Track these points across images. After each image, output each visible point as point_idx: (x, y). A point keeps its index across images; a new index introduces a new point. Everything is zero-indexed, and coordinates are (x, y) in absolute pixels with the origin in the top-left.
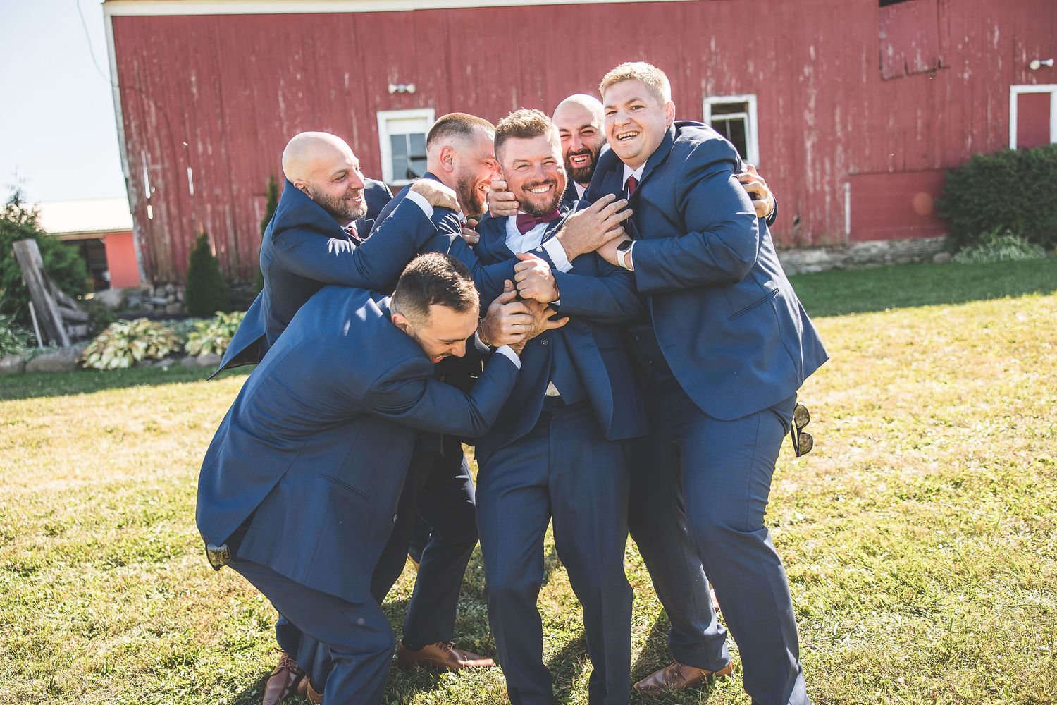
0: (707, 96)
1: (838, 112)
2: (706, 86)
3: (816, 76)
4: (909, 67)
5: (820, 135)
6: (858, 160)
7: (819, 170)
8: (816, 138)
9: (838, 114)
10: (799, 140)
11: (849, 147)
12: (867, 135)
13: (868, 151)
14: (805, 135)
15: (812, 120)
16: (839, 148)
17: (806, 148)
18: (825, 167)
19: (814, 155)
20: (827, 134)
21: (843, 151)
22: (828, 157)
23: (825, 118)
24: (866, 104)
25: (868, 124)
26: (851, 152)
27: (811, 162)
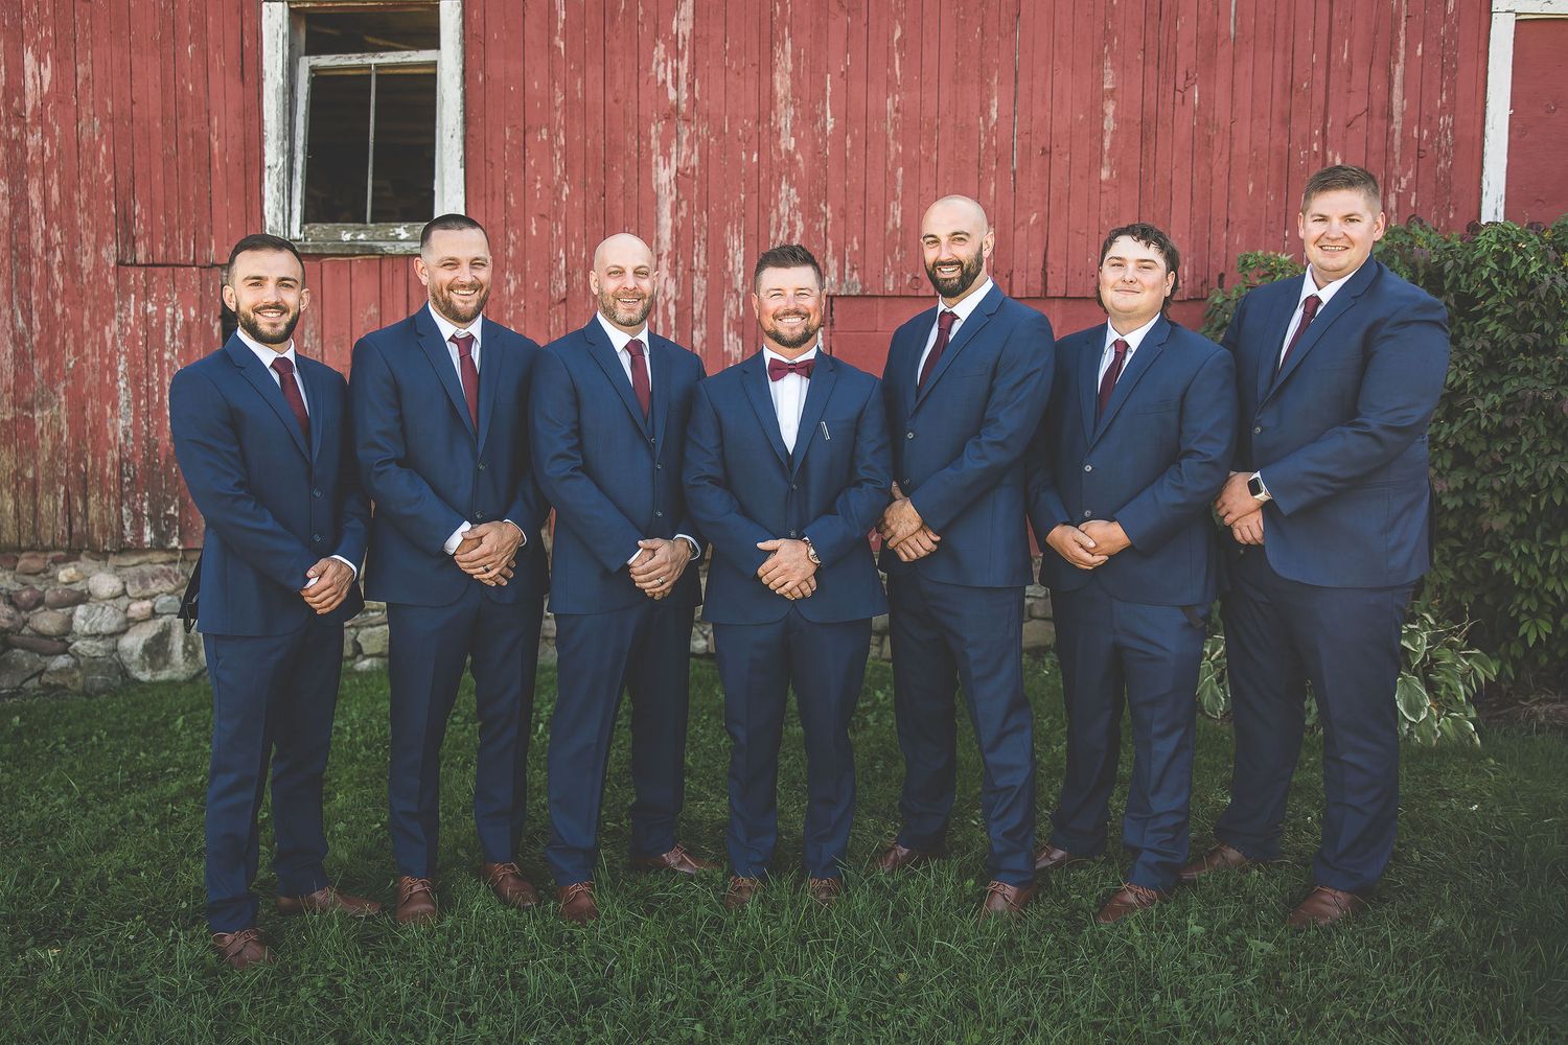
5: (712, 140)
6: (858, 243)
7: (704, 276)
8: (693, 152)
9: (786, 64)
10: (629, 156)
11: (823, 194)
12: (897, 150)
13: (898, 213)
14: (654, 137)
15: (683, 85)
16: (784, 195)
17: (654, 187)
18: (727, 265)
19: (685, 215)
20: (739, 140)
21: (800, 207)
22: (739, 225)
23: (731, 77)
24: (898, 34)
25: (901, 109)
26: (832, 211)
27: (671, 239)
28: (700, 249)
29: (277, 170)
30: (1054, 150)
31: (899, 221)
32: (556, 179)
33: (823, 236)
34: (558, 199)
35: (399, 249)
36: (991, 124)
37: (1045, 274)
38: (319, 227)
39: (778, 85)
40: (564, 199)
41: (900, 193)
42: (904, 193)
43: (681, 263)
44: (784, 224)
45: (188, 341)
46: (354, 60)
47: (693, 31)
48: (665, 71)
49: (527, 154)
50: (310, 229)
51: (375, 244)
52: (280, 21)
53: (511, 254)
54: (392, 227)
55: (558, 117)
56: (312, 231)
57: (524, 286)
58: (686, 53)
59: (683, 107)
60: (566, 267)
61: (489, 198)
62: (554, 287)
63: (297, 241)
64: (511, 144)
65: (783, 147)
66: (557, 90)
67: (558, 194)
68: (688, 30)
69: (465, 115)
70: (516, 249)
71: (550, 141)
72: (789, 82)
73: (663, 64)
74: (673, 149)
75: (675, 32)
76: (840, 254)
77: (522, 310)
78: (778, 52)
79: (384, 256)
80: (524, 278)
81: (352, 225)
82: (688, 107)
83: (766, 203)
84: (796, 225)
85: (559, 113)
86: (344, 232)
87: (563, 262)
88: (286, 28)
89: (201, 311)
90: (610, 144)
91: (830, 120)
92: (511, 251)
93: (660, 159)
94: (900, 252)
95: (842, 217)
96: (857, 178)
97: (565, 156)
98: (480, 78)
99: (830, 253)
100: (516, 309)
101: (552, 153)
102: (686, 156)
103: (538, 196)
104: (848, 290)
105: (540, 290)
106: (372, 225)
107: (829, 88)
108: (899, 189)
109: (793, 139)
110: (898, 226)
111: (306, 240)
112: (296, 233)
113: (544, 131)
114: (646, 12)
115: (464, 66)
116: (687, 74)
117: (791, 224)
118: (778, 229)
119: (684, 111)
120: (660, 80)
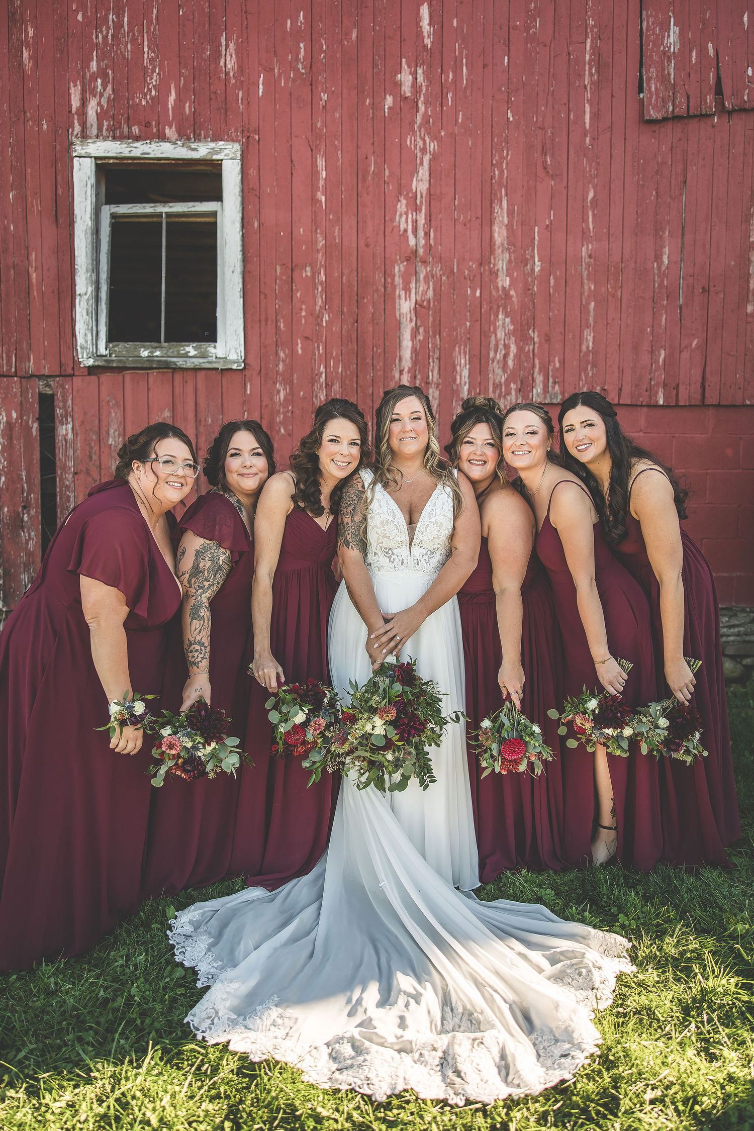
0: (84, 136)
1: (502, 215)
2: (84, 103)
3: (437, 97)
4: (727, 90)
5: (444, 278)
6: (559, 362)
7: (438, 387)
8: (429, 288)
9: (503, 218)
10: (377, 290)
11: (532, 323)
12: (590, 288)
13: (590, 338)
14: (397, 275)
15: (421, 233)
16: (500, 323)
17: (397, 315)
18: (456, 379)
19: (422, 338)
20: (465, 278)
21: (513, 333)
22: (465, 346)
23: (459, 227)
24: (591, 195)
25: (593, 255)
26: (538, 336)
27: (411, 358)
28: (434, 366)
29: (86, 297)
30: (712, 289)
31: (591, 344)
32: (318, 308)
33: (531, 356)
34: (320, 325)
35: (190, 364)
36: (663, 268)
37: (703, 387)
38: (121, 345)
39: (496, 235)
40: (324, 324)
41: (592, 323)
42: (595, 322)
43: (419, 377)
44: (501, 347)
45: (10, 438)
46: (148, 208)
47: (429, 190)
48: (407, 222)
49: (294, 288)
50: (114, 347)
51: (169, 359)
52: (89, 173)
53: (281, 369)
54: (183, 346)
55: (320, 258)
56: (116, 349)
57: (291, 395)
58: (424, 207)
59: (421, 251)
60: (326, 380)
61: (263, 323)
62: (316, 396)
63: (103, 356)
64: (281, 280)
65: (500, 285)
66: (318, 235)
67: (319, 321)
68: (425, 188)
69: (243, 254)
70: (285, 365)
71: (313, 276)
72: (505, 232)
73: (404, 216)
74: (413, 285)
75: (414, 191)
76: (545, 370)
77: (290, 414)
78: (497, 209)
79: (176, 369)
80: (291, 389)
81: (149, 344)
82: (425, 251)
83: (486, 329)
84: (510, 347)
85: (320, 255)
86: (143, 349)
87: (324, 375)
88: (93, 180)
89: (21, 414)
90: (362, 280)
91: (537, 263)
92: (281, 366)
93: (403, 293)
94: (592, 368)
95: (546, 341)
96: (558, 310)
97: (325, 290)
98: (256, 225)
99: (537, 370)
100: (285, 414)
101: (315, 287)
102: (423, 290)
103: (303, 322)
104: (551, 399)
105: (304, 398)
106: (166, 344)
107: (537, 238)
108: (591, 320)
109: (508, 279)
110: (590, 348)
111: (110, 355)
112: (102, 350)
113: (308, 269)
114: (391, 173)
115: (243, 214)
116: (424, 225)
117: (507, 347)
118: (496, 351)
119: (422, 254)
120: (402, 229)
